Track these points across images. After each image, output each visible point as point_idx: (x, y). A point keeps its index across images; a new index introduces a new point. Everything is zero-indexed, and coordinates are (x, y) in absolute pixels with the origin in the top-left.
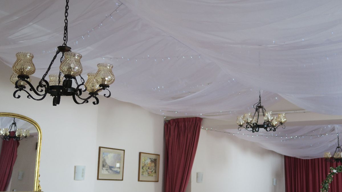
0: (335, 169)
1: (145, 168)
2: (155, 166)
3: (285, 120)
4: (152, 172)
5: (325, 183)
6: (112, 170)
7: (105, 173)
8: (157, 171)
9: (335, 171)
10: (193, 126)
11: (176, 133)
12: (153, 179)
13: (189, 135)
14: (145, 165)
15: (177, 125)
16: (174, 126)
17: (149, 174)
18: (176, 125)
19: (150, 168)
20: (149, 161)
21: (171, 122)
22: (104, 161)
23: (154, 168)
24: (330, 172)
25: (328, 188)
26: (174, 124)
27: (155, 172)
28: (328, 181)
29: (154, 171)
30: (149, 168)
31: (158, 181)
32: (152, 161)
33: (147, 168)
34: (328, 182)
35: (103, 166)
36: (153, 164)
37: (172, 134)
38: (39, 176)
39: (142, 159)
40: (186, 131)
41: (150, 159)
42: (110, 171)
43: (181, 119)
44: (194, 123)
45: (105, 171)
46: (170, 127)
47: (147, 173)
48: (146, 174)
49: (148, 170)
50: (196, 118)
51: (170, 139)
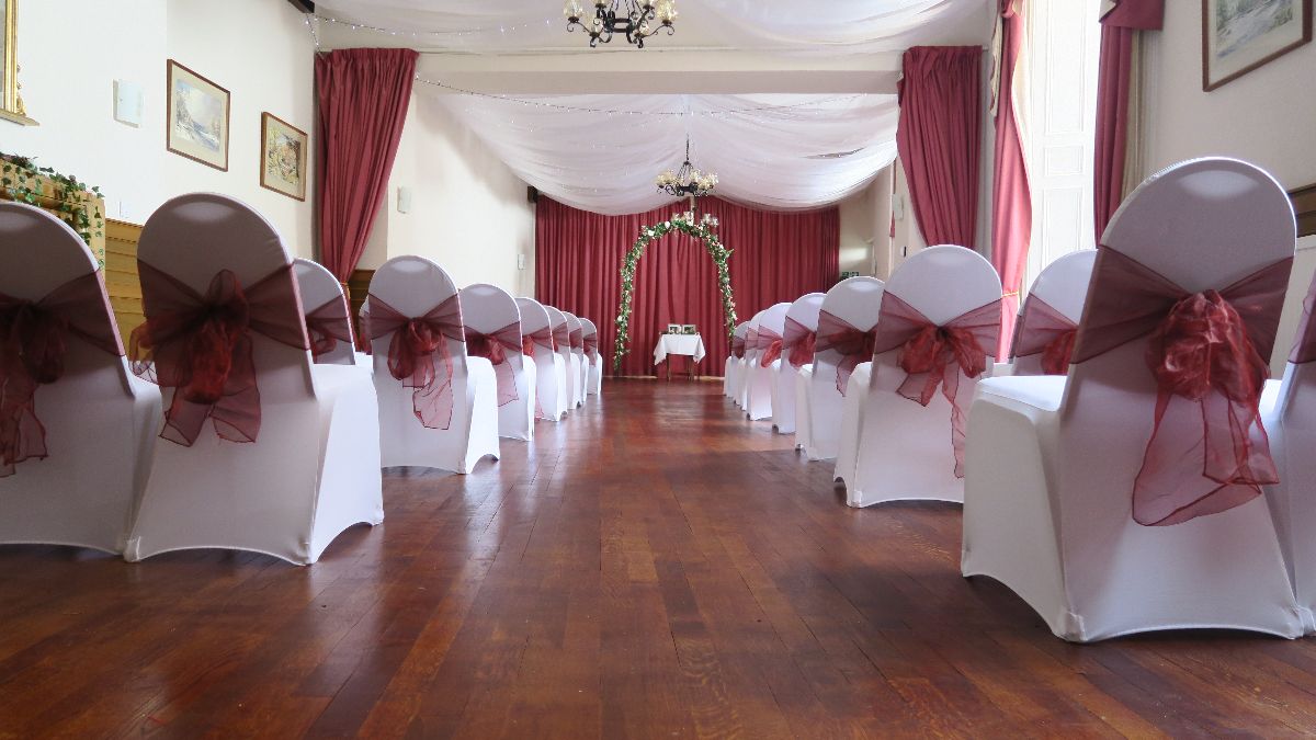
1: (275, 156)
2: (298, 158)
3: (675, 13)
4: (291, 171)
6: (200, 134)
7: (183, 136)
8: (301, 174)
9: (651, 233)
10: (393, 70)
11: (349, 85)
12: (292, 190)
13: (384, 92)
14: (275, 149)
15: (350, 65)
16: (343, 70)
17: (283, 173)
18: (347, 66)
19: (286, 161)
20: (282, 142)
21: (335, 57)
22: (181, 103)
23: (295, 163)
26: (344, 62)
27: (298, 175)
29: (294, 172)
30: (283, 160)
31: (303, 200)
32: (290, 145)
33: (280, 159)
35: (180, 116)
36: (292, 154)
37: (338, 89)
38: (18, 70)
39: (269, 131)
40: (377, 80)
41: (288, 138)
42: (197, 137)
43: (362, 50)
44: (398, 61)
45: (184, 131)
47: (280, 173)
48: (277, 172)
49: (283, 165)
50: (403, 50)
51: (332, 99)
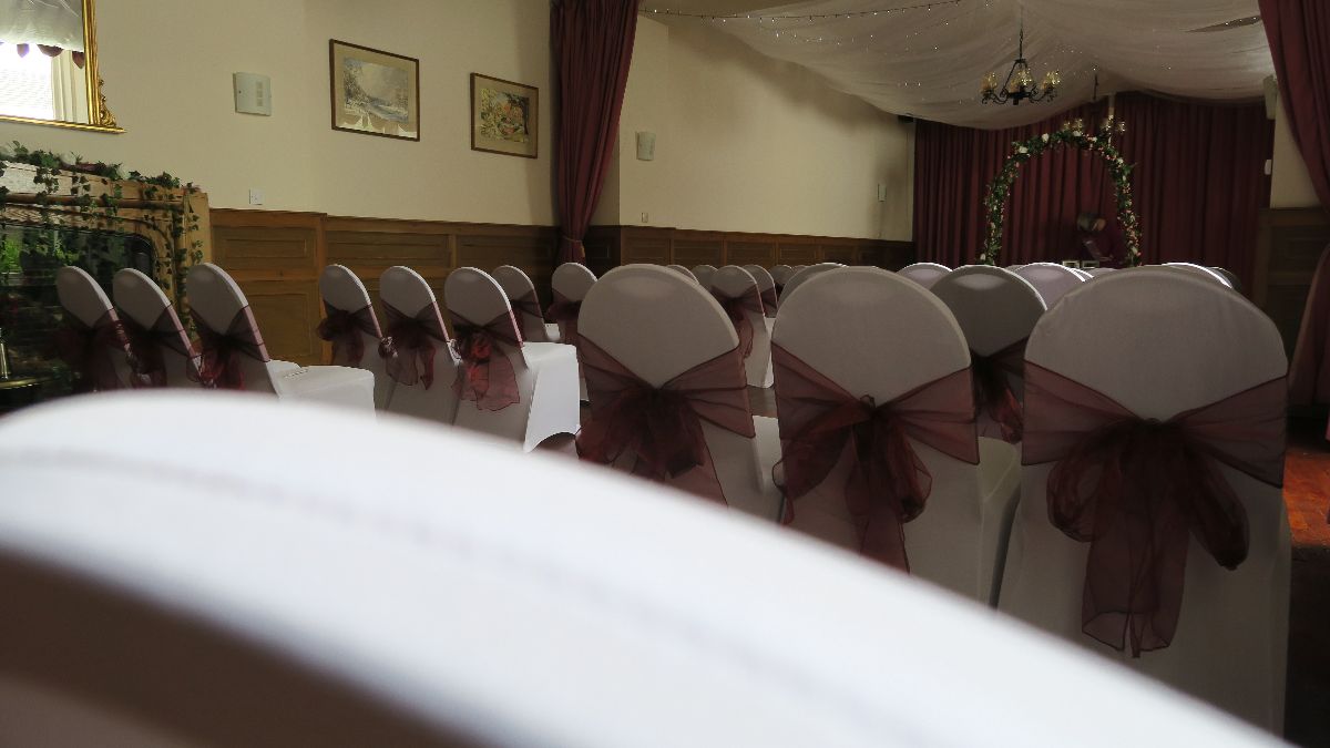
0: (1025, 146)
1: (491, 116)
2: (525, 116)
4: (516, 130)
5: (998, 182)
6: (378, 108)
7: (356, 114)
8: (532, 131)
9: (1023, 150)
11: (578, 30)
12: (518, 148)
14: (490, 109)
17: (504, 133)
19: (508, 119)
20: (503, 101)
22: (350, 81)
23: (522, 122)
24: (1012, 153)
25: (1005, 195)
27: (526, 132)
28: (1007, 176)
29: (522, 129)
30: (504, 120)
31: (535, 157)
32: (512, 102)
33: (499, 119)
34: (1006, 181)
35: (349, 94)
36: (518, 111)
37: (568, 34)
38: (101, 83)
39: (481, 93)
40: (603, 20)
41: (509, 95)
42: (374, 111)
45: (356, 108)
46: (564, 16)
47: (499, 132)
48: (495, 133)
49: (503, 124)
